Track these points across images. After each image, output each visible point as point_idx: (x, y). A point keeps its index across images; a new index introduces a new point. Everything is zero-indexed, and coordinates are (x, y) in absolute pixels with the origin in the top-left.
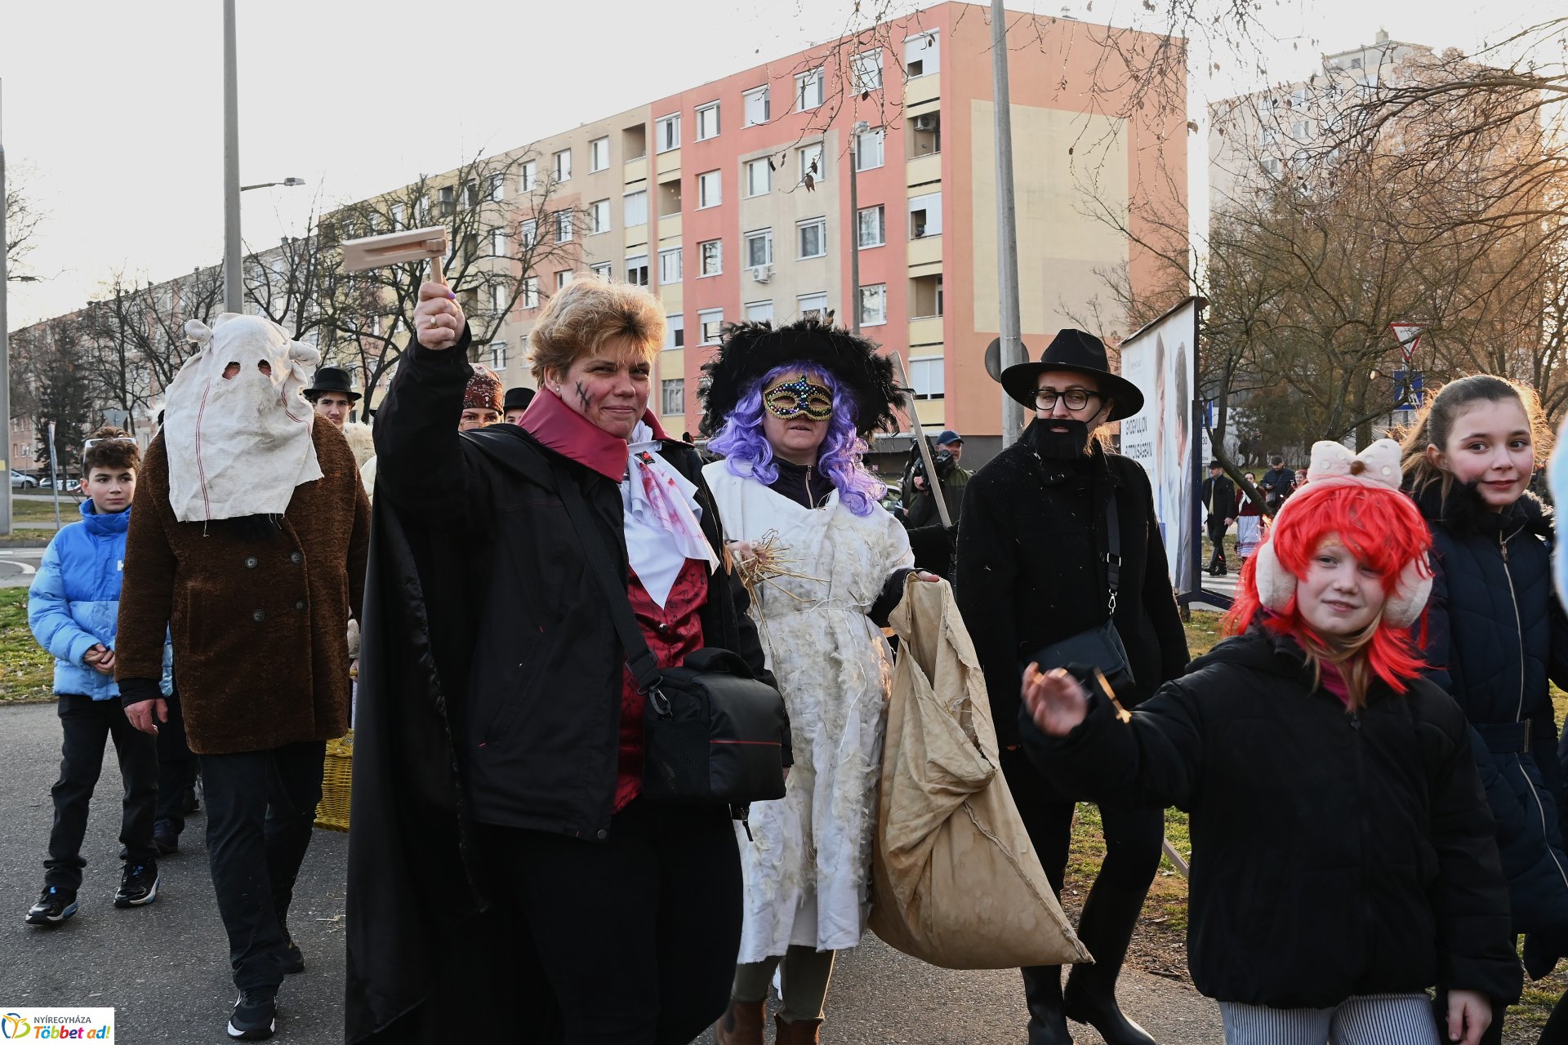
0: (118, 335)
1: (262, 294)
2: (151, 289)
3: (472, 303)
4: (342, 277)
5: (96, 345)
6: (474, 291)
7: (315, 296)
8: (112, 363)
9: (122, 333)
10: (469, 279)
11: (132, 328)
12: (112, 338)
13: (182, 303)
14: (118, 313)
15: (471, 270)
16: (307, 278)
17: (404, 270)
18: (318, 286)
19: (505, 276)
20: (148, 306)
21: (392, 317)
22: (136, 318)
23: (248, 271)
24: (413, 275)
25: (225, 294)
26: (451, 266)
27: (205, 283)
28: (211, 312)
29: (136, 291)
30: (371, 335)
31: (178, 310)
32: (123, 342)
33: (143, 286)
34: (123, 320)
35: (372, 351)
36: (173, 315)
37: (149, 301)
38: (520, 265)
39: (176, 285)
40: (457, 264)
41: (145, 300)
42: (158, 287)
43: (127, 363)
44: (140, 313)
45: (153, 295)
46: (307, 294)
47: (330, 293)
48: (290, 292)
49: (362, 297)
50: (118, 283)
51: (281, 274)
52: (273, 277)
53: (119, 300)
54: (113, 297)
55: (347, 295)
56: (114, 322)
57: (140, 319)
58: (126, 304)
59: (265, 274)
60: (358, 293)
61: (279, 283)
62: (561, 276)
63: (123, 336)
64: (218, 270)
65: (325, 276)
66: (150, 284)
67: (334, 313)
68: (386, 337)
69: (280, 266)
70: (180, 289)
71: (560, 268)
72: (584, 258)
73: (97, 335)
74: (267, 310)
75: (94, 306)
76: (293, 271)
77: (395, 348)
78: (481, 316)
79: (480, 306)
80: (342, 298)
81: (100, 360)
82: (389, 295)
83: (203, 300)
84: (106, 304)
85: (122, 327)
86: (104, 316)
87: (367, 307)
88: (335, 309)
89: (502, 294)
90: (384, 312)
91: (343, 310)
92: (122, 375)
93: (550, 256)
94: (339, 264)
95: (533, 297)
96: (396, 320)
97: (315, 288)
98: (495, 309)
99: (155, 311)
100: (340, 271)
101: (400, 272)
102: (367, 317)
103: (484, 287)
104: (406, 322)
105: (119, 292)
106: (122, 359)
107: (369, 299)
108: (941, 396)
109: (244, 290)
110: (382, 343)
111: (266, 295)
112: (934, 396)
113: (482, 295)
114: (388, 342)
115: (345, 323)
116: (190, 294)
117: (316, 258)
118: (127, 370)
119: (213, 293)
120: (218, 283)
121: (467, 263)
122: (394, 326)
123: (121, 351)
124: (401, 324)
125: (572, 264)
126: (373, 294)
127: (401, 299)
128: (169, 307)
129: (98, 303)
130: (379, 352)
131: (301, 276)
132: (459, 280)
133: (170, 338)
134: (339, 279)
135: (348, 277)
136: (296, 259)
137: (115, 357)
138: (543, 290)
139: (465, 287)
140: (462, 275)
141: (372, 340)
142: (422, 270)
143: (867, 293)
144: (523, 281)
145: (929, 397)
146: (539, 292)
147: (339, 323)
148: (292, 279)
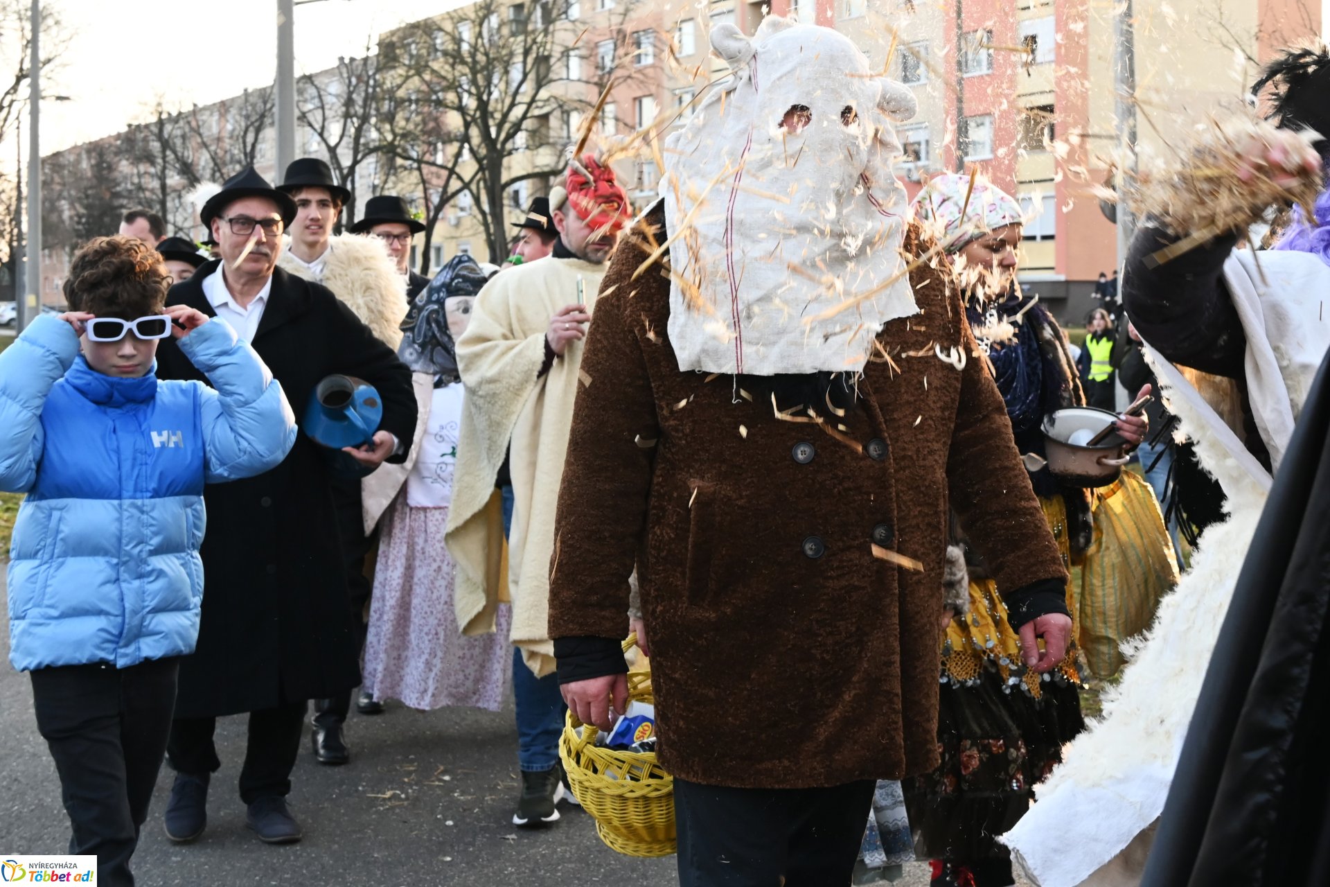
0: (160, 161)
1: (316, 118)
2: (195, 112)
3: (543, 130)
4: (403, 101)
5: (135, 171)
6: (545, 118)
7: (373, 120)
8: (152, 191)
9: (164, 158)
10: (540, 104)
11: (175, 152)
12: (153, 164)
13: (229, 127)
14: (160, 136)
15: (544, 94)
16: (365, 100)
17: (470, 93)
18: (377, 110)
19: (581, 101)
20: (192, 129)
21: (456, 145)
22: (178, 142)
23: (301, 92)
24: (480, 99)
25: (276, 117)
26: (523, 89)
27: (254, 105)
28: (261, 136)
29: (180, 114)
30: (434, 164)
31: (225, 134)
32: (164, 168)
33: (187, 108)
34: (166, 145)
35: (435, 181)
36: (219, 139)
37: (194, 124)
38: (596, 90)
39: (223, 108)
40: (528, 88)
41: (189, 123)
42: (205, 108)
43: (168, 190)
44: (184, 137)
45: (199, 117)
46: (365, 119)
47: (390, 118)
48: (347, 116)
49: (424, 122)
50: (159, 104)
51: (337, 96)
52: (329, 100)
53: (161, 123)
54: (154, 119)
55: (408, 120)
56: (155, 146)
57: (184, 143)
58: (168, 128)
59: (320, 97)
60: (419, 119)
61: (335, 105)
62: (640, 102)
63: (165, 162)
64: (268, 91)
65: (384, 99)
66: (195, 105)
67: (394, 139)
68: (450, 165)
69: (335, 89)
70: (227, 111)
71: (639, 94)
72: (667, 84)
73: (137, 160)
74: (321, 135)
75: (135, 130)
76: (350, 93)
77: (460, 178)
78: (553, 145)
79: (552, 133)
80: (402, 123)
81: (140, 188)
82: (453, 121)
83: (252, 124)
84: (147, 126)
85: (164, 151)
86: (145, 140)
87: (429, 133)
88: (395, 135)
89: (576, 119)
90: (448, 140)
91: (404, 136)
92: (163, 203)
93: (629, 81)
94: (399, 87)
95: (610, 124)
96: (461, 148)
97: (373, 112)
98: (569, 137)
99: (200, 135)
100: (401, 93)
101: (465, 96)
102: (430, 144)
103: (557, 113)
104: (471, 150)
105: (161, 113)
106: (163, 187)
107: (431, 125)
108: (1051, 237)
109: (297, 113)
110: (445, 173)
111: (320, 118)
112: (1045, 238)
113: (554, 122)
114: (452, 171)
115: (405, 150)
116: (238, 117)
117: (375, 81)
118: (169, 199)
119: (262, 116)
120: (269, 106)
121: (539, 85)
122: (459, 154)
123: (162, 178)
124: (466, 152)
125: (653, 89)
126: (436, 120)
127: (467, 125)
128: (215, 130)
129: (138, 126)
130: (442, 182)
131: (358, 98)
132: (530, 105)
133: (216, 164)
134: (400, 103)
135: (410, 101)
136: (354, 80)
137: (155, 184)
138: (621, 116)
139: (537, 112)
140: (533, 100)
141: (434, 169)
142: (490, 94)
143: (972, 124)
144: (600, 107)
145: (1038, 238)
146: (617, 119)
147: (399, 150)
148: (349, 102)
